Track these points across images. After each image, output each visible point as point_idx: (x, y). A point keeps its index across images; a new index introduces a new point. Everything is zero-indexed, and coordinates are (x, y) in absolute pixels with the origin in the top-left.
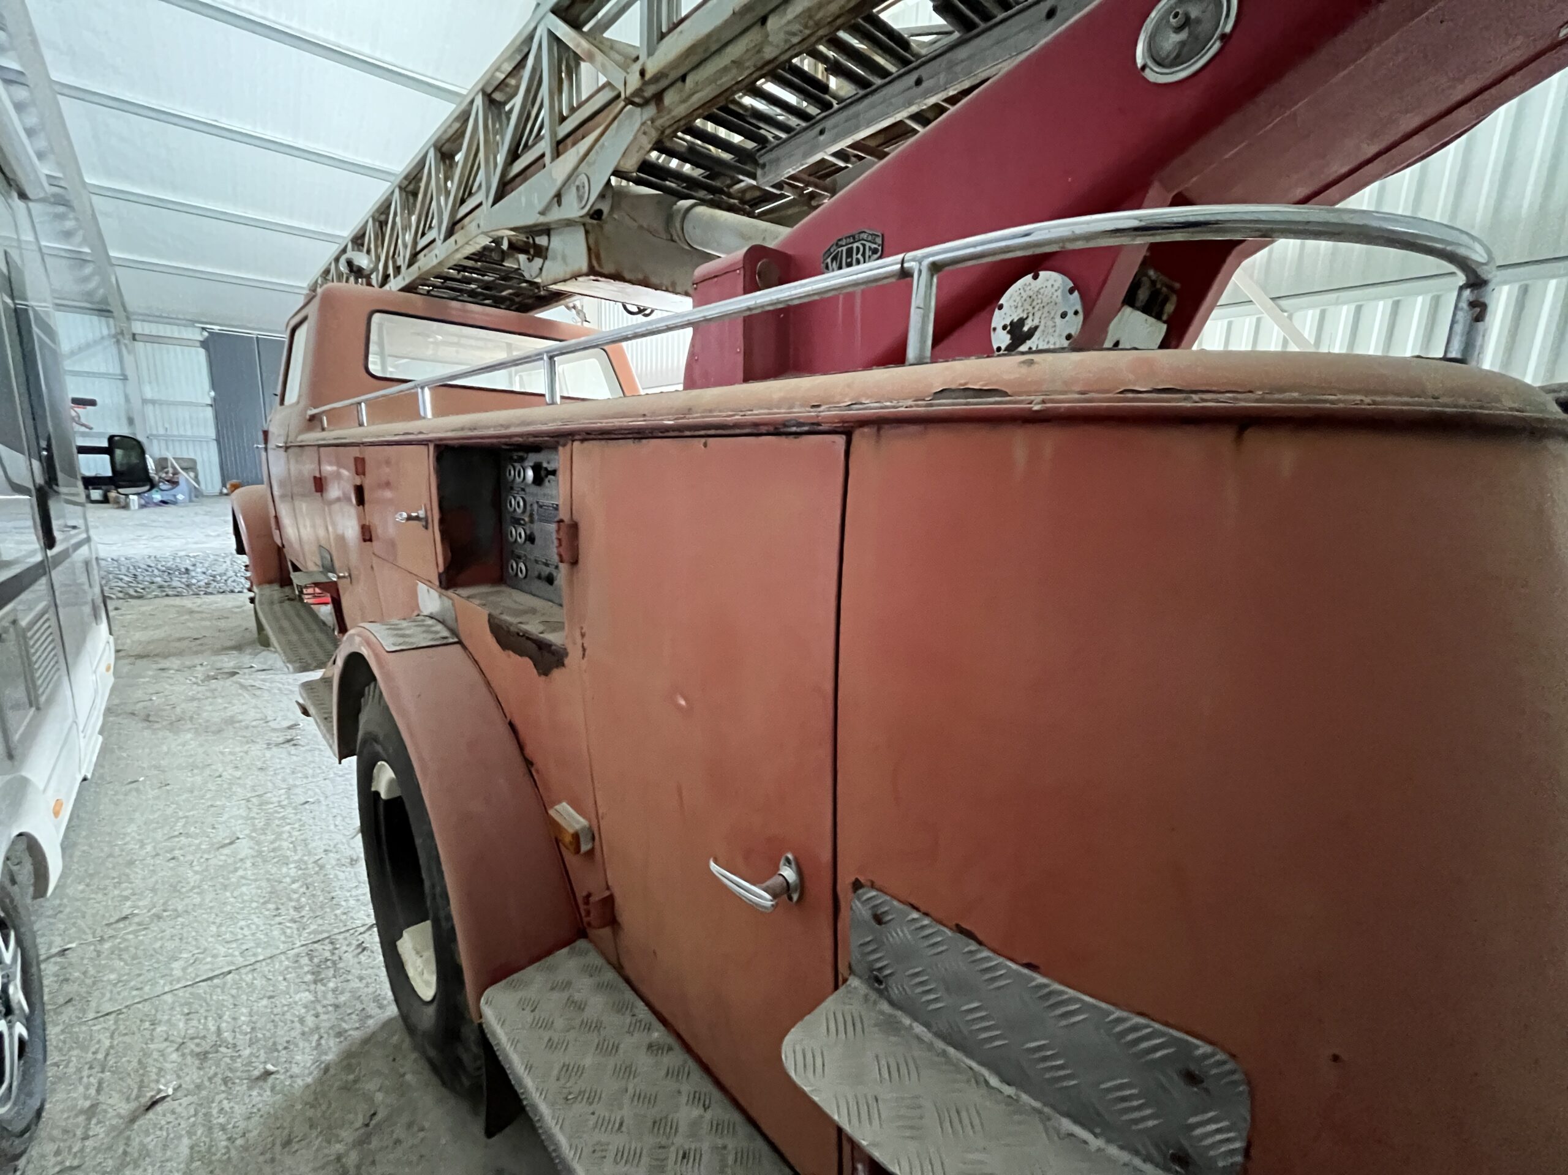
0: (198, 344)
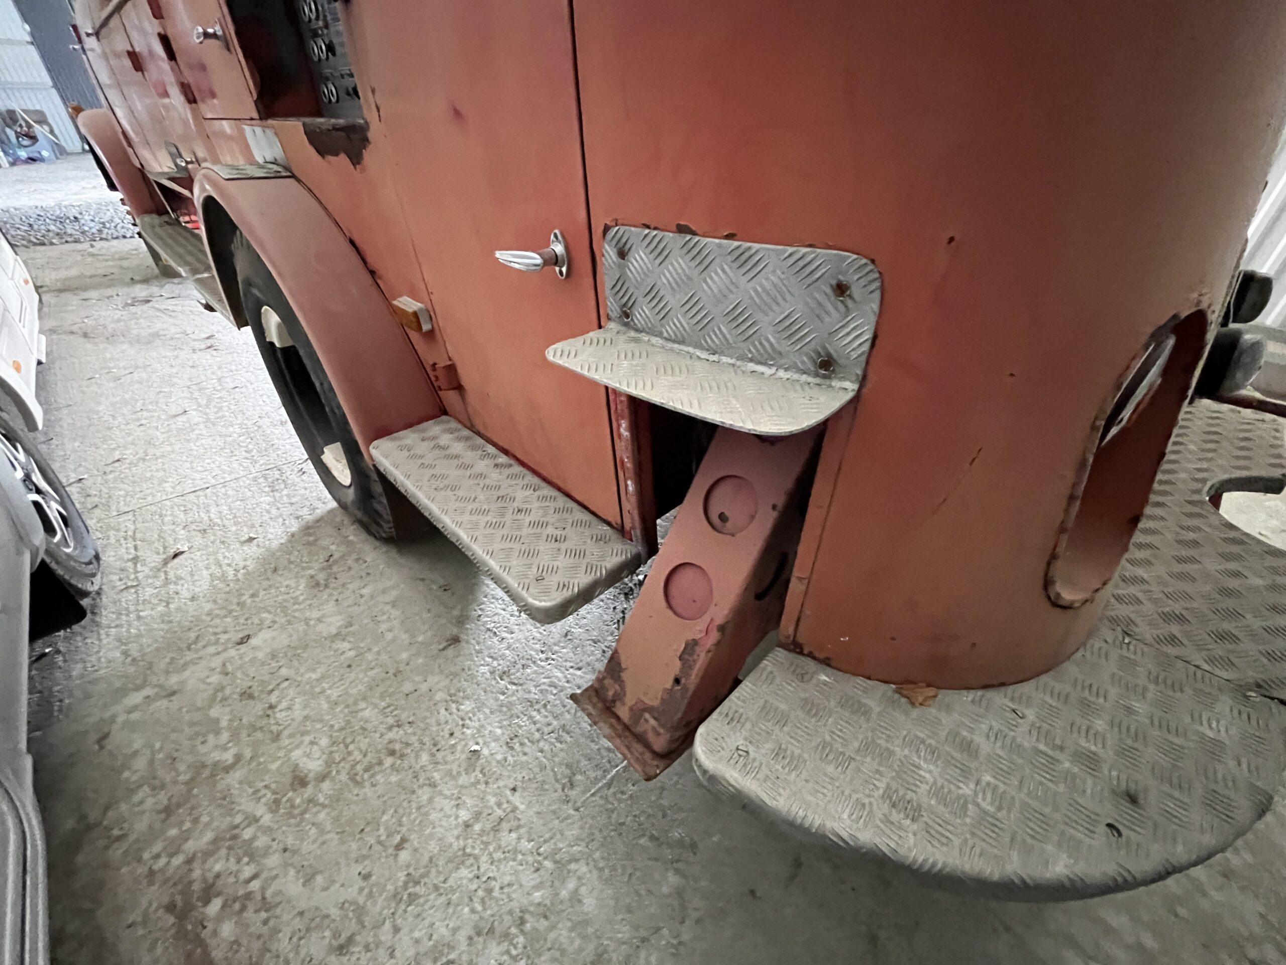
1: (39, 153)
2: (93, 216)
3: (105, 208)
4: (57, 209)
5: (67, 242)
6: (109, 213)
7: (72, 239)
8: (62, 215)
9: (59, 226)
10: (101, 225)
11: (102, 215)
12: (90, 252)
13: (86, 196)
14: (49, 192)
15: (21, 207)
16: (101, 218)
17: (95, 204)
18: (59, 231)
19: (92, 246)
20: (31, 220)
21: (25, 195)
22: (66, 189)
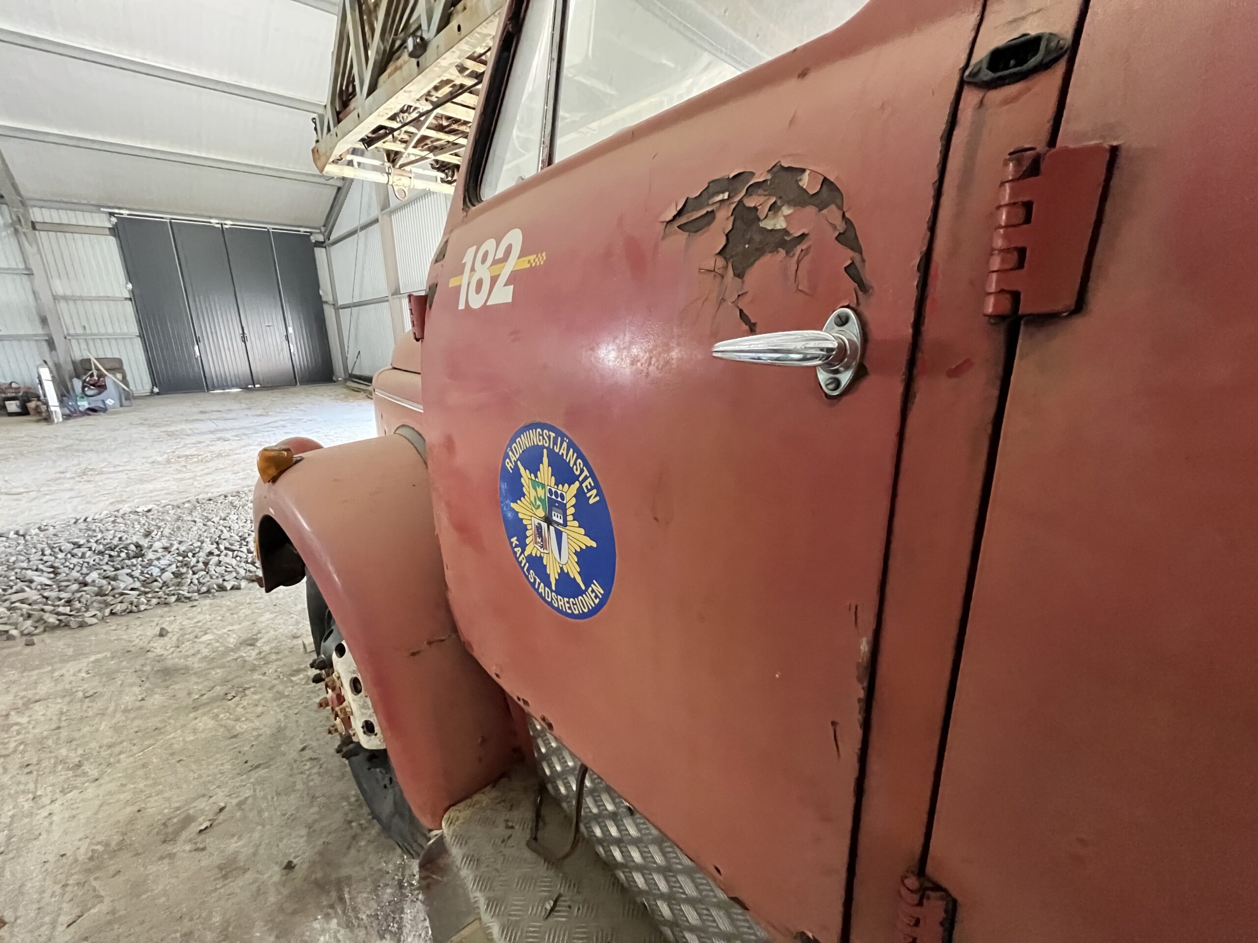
0: (107, 232)
1: (103, 401)
2: (169, 538)
3: (189, 518)
4: (110, 526)
5: (112, 613)
6: (195, 528)
7: (124, 606)
8: (116, 541)
9: (105, 567)
10: (180, 558)
11: (184, 534)
12: (160, 659)
13: (158, 485)
14: (104, 476)
15: (52, 522)
16: (180, 542)
17: (173, 507)
18: (104, 582)
19: (162, 634)
20: (61, 556)
21: (67, 486)
22: (128, 468)
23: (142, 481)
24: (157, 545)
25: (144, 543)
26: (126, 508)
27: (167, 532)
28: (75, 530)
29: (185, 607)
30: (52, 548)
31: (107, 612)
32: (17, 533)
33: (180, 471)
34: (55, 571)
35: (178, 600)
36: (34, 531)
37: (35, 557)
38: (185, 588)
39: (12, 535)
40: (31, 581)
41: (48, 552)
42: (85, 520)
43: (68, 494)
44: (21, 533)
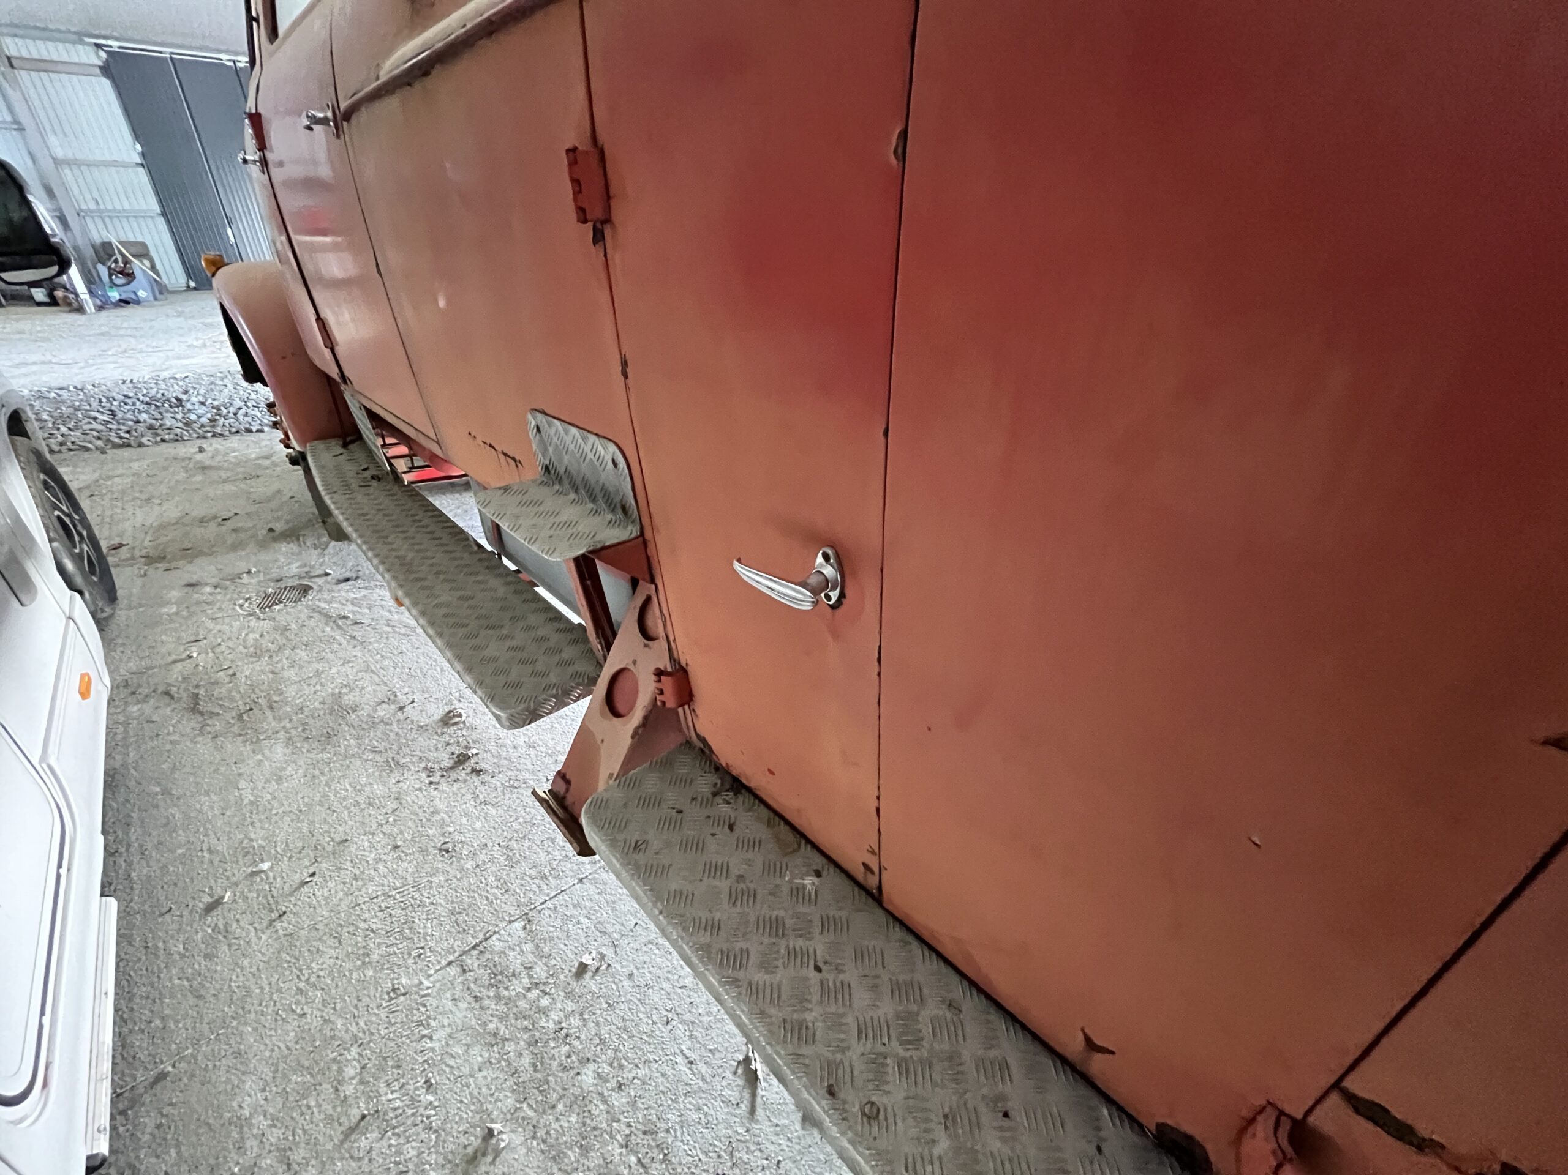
0: (98, 71)
1: (135, 293)
2: (204, 396)
3: (221, 383)
4: (153, 385)
5: (163, 441)
6: (226, 391)
7: (172, 436)
8: (159, 395)
9: (153, 413)
10: (215, 411)
11: (217, 394)
12: (198, 462)
13: (194, 361)
14: (144, 354)
15: (102, 382)
16: (214, 400)
17: (207, 376)
18: (154, 422)
19: (201, 450)
20: (115, 403)
21: (111, 359)
22: (167, 348)
23: (179, 358)
24: (194, 399)
25: (184, 397)
26: (166, 374)
27: (202, 392)
28: (124, 387)
29: (220, 440)
30: (108, 398)
31: (159, 439)
32: (75, 387)
33: (213, 352)
34: (113, 413)
35: (214, 436)
36: (90, 387)
37: (95, 404)
38: (219, 428)
39: (71, 388)
40: (95, 419)
41: (104, 400)
42: (131, 381)
43: (113, 366)
44: (79, 387)
